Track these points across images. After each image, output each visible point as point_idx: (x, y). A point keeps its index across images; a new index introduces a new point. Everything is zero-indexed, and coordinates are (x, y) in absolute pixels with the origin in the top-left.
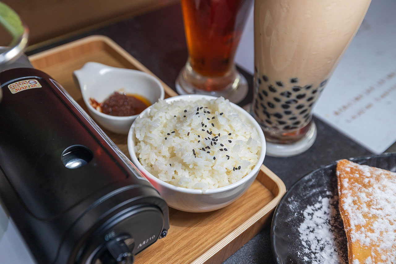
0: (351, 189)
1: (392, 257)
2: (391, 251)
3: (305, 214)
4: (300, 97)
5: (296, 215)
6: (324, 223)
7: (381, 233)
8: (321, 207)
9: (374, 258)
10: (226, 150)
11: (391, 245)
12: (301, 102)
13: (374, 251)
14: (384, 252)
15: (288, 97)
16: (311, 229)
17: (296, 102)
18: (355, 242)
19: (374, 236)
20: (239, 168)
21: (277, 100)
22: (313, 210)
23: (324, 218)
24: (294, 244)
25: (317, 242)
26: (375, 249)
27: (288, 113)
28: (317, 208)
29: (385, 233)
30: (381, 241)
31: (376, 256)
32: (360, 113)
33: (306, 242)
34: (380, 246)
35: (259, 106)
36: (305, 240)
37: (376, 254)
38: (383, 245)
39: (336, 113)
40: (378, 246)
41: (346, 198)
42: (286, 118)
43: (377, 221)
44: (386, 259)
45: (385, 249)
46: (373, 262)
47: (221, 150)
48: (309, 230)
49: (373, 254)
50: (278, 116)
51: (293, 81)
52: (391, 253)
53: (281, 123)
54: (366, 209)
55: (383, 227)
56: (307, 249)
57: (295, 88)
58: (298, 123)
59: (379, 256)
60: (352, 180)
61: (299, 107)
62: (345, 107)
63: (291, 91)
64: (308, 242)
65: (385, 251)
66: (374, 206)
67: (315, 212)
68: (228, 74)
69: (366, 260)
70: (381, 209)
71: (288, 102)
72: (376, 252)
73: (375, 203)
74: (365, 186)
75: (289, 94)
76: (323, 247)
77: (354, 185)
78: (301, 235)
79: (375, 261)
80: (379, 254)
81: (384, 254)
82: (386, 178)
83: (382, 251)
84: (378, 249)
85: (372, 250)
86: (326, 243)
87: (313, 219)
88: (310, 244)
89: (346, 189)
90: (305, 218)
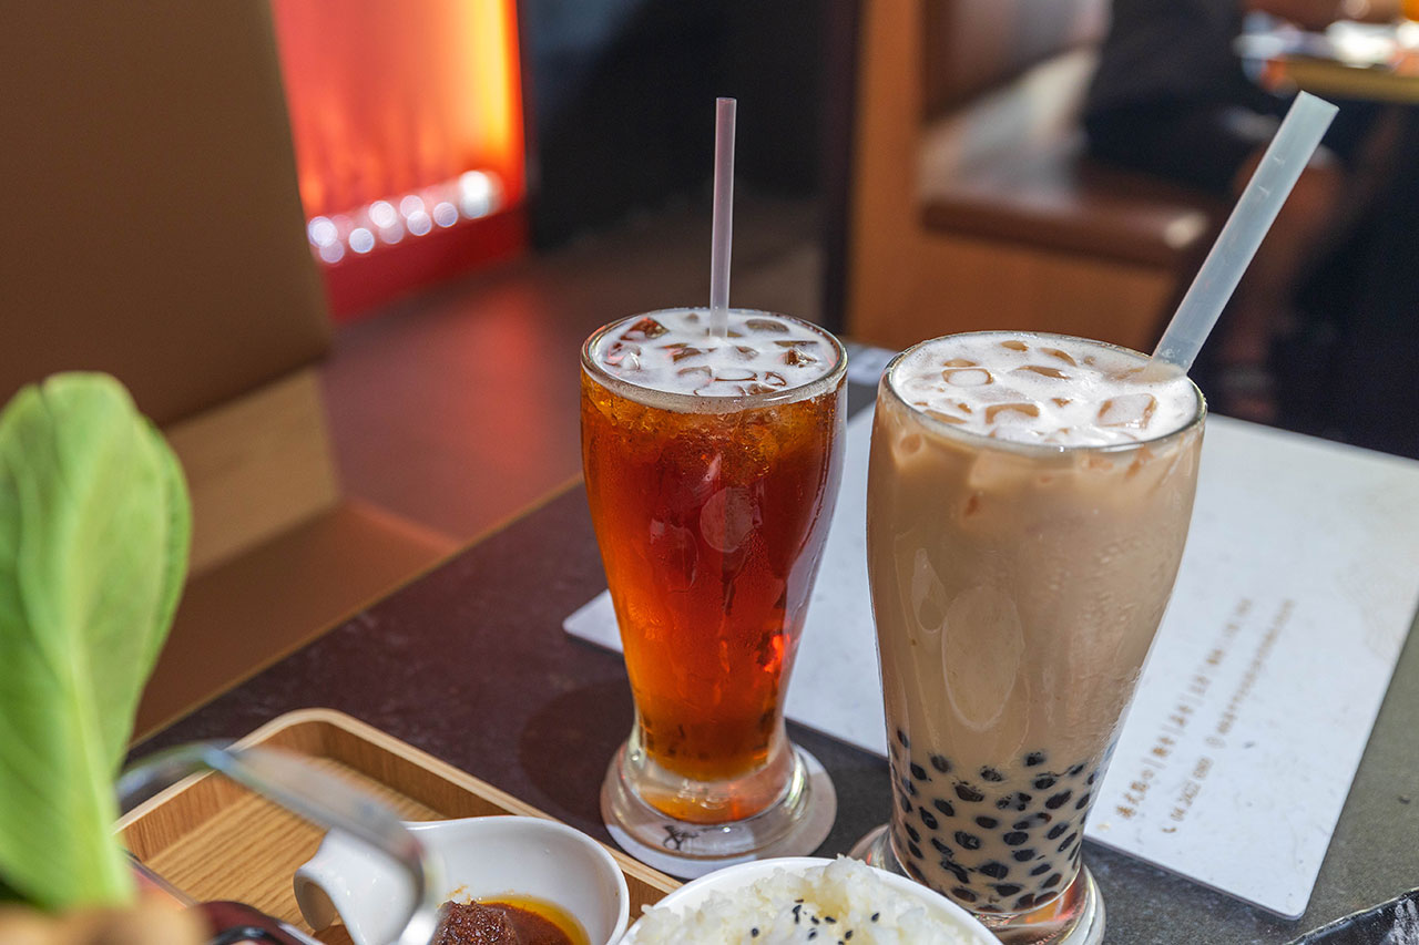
4: (1056, 802)
12: (1058, 816)
15: (1022, 808)
17: (1045, 817)
21: (987, 822)
27: (1024, 856)
35: (925, 846)
39: (1125, 813)
42: (1019, 874)
50: (996, 869)
51: (1032, 760)
53: (1006, 891)
57: (1039, 778)
58: (1055, 879)
61: (1056, 832)
63: (1028, 789)
68: (772, 756)
71: (1024, 824)
75: (1023, 800)
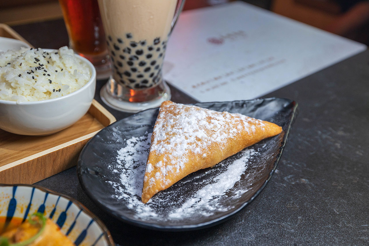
0: (165, 118)
1: (181, 162)
2: (181, 158)
3: (128, 142)
4: (140, 53)
5: (118, 141)
6: (145, 151)
7: (176, 145)
8: (146, 139)
9: (165, 162)
10: (49, 75)
11: (182, 153)
12: (141, 58)
13: (167, 158)
14: (174, 159)
15: (129, 53)
16: (131, 153)
17: (137, 58)
18: (152, 152)
19: (169, 147)
20: (60, 90)
21: (122, 57)
22: (137, 140)
23: (146, 147)
24: (108, 160)
25: (133, 163)
26: (167, 156)
27: (134, 70)
28: (141, 139)
29: (179, 145)
30: (174, 151)
31: (167, 161)
32: (214, 87)
33: (122, 161)
34: (172, 154)
36: (121, 159)
37: (167, 160)
38: (175, 154)
39: (194, 87)
40: (171, 154)
41: (159, 124)
42: (134, 76)
43: (175, 136)
44: (175, 164)
45: (176, 157)
46: (164, 165)
47: (44, 75)
48: (128, 154)
49: (165, 159)
50: (128, 74)
51: (128, 36)
52: (181, 160)
53: (132, 81)
54: (169, 129)
55: (178, 141)
56: (120, 166)
57: (132, 43)
58: (146, 81)
59: (170, 161)
60: (167, 112)
61: (142, 64)
62: (203, 84)
63: (129, 46)
64: (124, 161)
65: (176, 158)
66: (177, 127)
67: (138, 142)
69: (158, 163)
70: (182, 129)
71: (131, 59)
72: (168, 158)
73: (178, 125)
74: (175, 115)
75: (129, 51)
76: (137, 166)
77: (168, 115)
78: (118, 155)
79: (166, 165)
80: (170, 159)
81: (174, 160)
82: (194, 110)
83: (173, 158)
84: (170, 156)
85: (165, 157)
86: (141, 164)
87: (135, 147)
88: (125, 163)
89: (161, 118)
90: (127, 145)
